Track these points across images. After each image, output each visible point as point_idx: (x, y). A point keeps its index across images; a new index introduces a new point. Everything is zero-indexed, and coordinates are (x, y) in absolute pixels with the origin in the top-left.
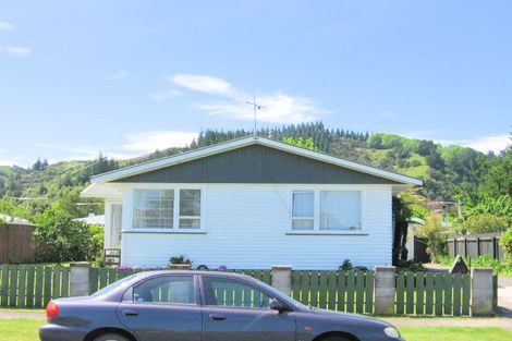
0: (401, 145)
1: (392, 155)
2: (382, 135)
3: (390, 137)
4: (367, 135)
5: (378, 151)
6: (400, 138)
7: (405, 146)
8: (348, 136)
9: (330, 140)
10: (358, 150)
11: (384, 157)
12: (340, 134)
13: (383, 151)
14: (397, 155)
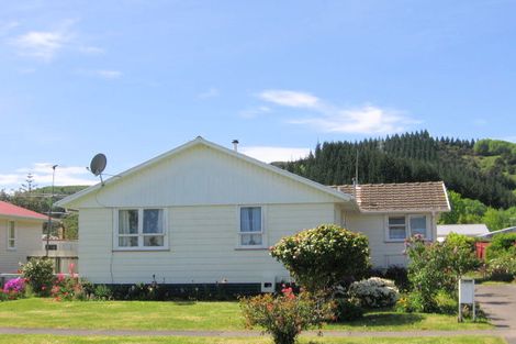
0: (509, 151)
1: (500, 162)
2: (489, 141)
3: (497, 142)
4: (473, 142)
5: (486, 158)
6: (508, 144)
7: (513, 152)
8: (453, 144)
9: (436, 148)
10: (465, 157)
11: (492, 164)
12: (445, 142)
13: (491, 158)
14: (506, 162)
